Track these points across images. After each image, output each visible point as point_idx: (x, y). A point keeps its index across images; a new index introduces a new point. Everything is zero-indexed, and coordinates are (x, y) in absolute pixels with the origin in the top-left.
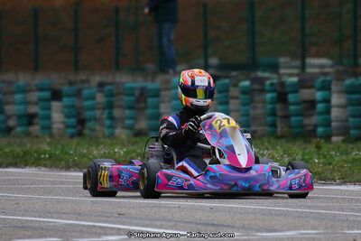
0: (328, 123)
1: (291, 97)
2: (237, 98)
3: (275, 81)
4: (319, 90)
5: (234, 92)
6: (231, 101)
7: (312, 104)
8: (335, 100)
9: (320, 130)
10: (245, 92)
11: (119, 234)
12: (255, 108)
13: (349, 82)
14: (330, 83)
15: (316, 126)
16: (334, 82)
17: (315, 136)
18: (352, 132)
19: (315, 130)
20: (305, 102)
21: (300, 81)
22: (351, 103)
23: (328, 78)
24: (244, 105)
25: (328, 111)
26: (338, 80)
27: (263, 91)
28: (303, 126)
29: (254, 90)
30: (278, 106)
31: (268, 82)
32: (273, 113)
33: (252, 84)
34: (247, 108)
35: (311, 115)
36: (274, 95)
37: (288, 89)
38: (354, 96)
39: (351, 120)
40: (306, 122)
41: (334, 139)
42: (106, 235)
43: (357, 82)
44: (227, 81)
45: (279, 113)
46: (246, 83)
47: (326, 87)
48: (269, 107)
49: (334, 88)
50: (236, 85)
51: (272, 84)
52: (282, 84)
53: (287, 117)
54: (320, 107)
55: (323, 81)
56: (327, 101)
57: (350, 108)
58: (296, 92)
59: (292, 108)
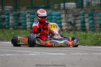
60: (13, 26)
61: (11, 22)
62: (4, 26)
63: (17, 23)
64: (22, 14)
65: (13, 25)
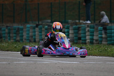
2: (44, 31)
4: (66, 29)
5: (43, 29)
6: (43, 32)
8: (71, 32)
10: (46, 29)
13: (74, 26)
14: (69, 27)
16: (70, 27)
18: (75, 41)
22: (75, 33)
23: (69, 25)
26: (71, 26)
29: (48, 29)
38: (76, 31)
39: (75, 38)
43: (77, 27)
44: (41, 26)
46: (47, 27)
47: (68, 28)
49: (70, 28)
50: (44, 27)
54: (66, 34)
55: (67, 26)
56: (68, 32)
57: (75, 34)
61: (70, 36)
63: (77, 38)
64: (82, 27)
65: (73, 39)
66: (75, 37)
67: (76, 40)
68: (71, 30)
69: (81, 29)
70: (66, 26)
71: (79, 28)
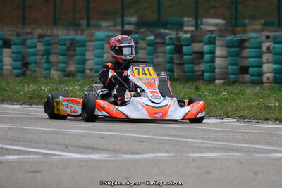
0: (212, 70)
1: (185, 49)
2: (144, 49)
3: (173, 36)
4: (206, 44)
5: (142, 44)
6: (140, 51)
7: (201, 54)
8: (219, 52)
9: (206, 75)
10: (150, 44)
11: (19, 154)
12: (157, 56)
13: (229, 38)
14: (215, 38)
15: (203, 72)
16: (218, 38)
17: (203, 80)
18: (231, 76)
19: (203, 75)
20: (195, 53)
21: (192, 36)
22: (230, 55)
23: (214, 35)
24: (149, 54)
25: (213, 61)
26: (221, 36)
27: (164, 44)
28: (193, 72)
29: (157, 43)
30: (175, 56)
31: (168, 37)
32: (171, 61)
33: (155, 38)
34: (152, 56)
35: (200, 63)
36: (173, 47)
37: (183, 43)
38: (233, 49)
39: (230, 67)
40: (196, 68)
41: (217, 81)
42: (9, 154)
43: (235, 39)
44: (137, 35)
45: (176, 61)
46: (152, 38)
47: (212, 42)
48: (169, 56)
49: (217, 42)
50: (144, 39)
51: (171, 39)
52: (179, 39)
53: (182, 64)
54: (207, 57)
55: (209, 37)
56: (212, 52)
57: (229, 58)
58: (189, 45)
59: (185, 57)
60: (225, 76)
61: (218, 62)
62: (198, 73)
63: (235, 67)
64: (251, 40)
65: (226, 70)
66: (232, 65)
67: (233, 74)
68: (221, 46)
69: (247, 44)
70: (207, 36)
71: (242, 41)
